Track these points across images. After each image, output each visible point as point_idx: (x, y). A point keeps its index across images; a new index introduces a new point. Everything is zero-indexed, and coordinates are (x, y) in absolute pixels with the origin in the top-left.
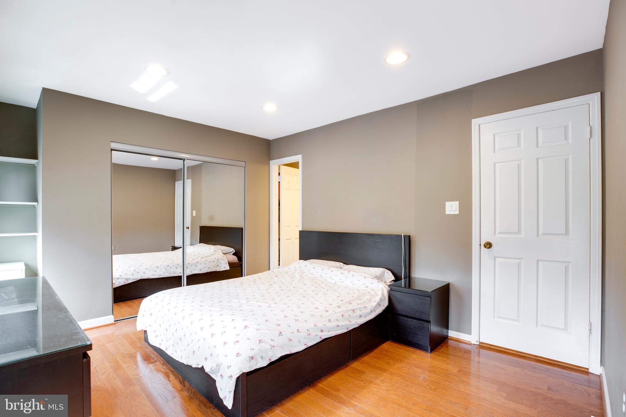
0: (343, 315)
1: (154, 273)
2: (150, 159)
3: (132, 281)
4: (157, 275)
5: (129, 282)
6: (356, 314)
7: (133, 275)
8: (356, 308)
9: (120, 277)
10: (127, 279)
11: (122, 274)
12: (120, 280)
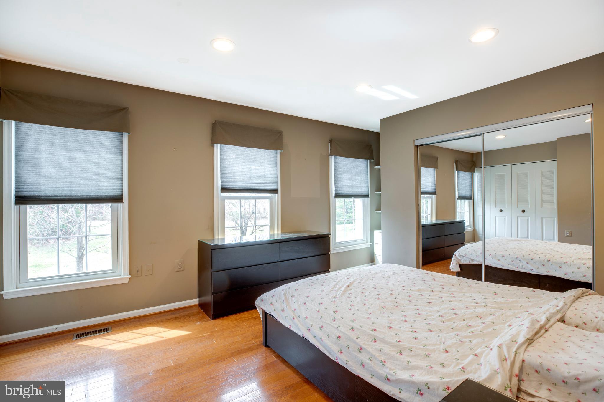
0: (339, 337)
1: (497, 262)
2: (495, 138)
3: (477, 263)
4: (500, 265)
5: (473, 262)
6: (358, 355)
7: (477, 257)
8: (366, 349)
9: (464, 255)
10: (472, 260)
11: (467, 253)
12: (464, 258)
